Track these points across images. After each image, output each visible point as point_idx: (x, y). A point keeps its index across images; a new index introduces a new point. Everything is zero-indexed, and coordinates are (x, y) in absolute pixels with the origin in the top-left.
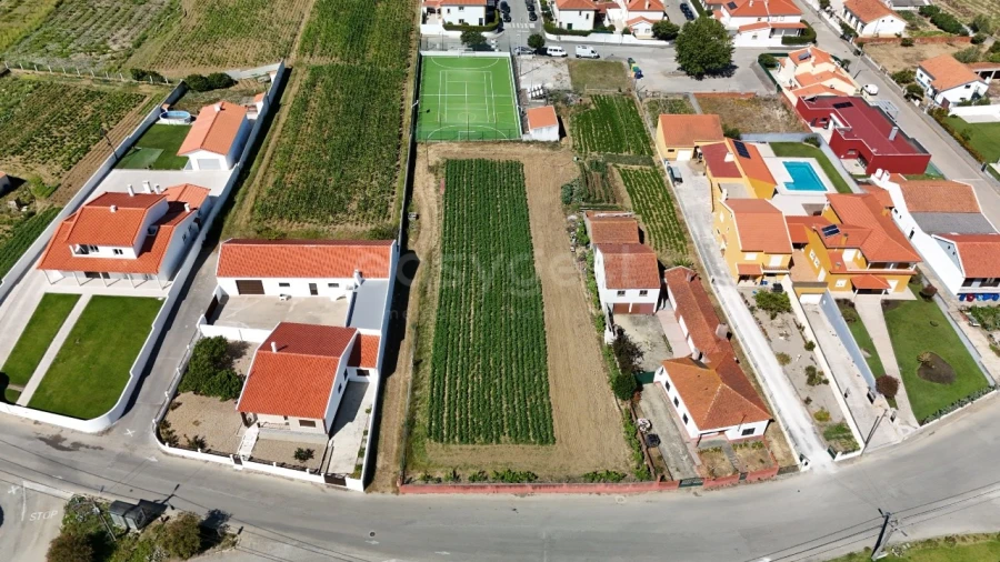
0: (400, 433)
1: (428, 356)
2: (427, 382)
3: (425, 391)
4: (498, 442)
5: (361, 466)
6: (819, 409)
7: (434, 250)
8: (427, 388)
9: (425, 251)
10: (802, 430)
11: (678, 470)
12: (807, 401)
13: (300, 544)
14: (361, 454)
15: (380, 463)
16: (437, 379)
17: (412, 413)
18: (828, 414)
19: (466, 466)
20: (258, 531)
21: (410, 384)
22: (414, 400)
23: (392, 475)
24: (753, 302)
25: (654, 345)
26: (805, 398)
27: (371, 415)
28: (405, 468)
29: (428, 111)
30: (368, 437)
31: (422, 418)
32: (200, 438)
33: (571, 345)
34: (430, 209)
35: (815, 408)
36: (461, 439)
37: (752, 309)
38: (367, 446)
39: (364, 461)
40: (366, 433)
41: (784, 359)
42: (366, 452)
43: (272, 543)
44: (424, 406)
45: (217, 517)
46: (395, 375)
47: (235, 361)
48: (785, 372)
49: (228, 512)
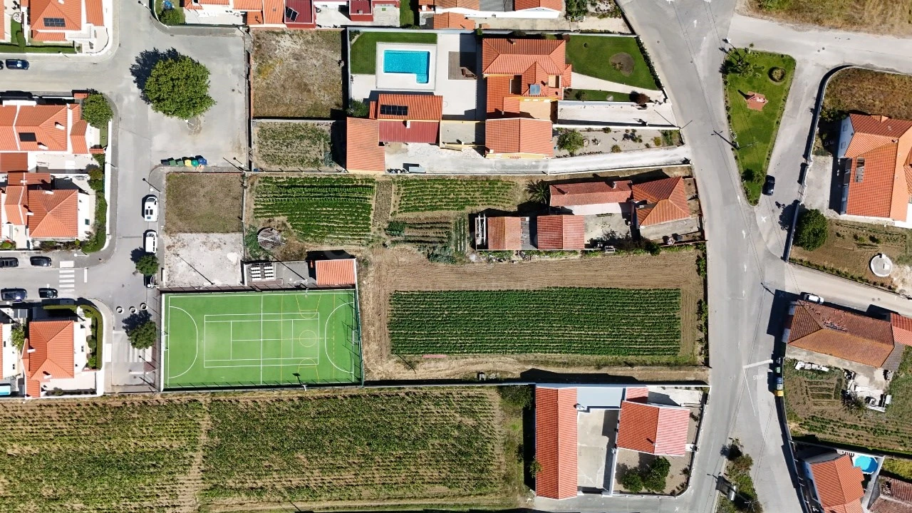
0: (676, 370)
1: (620, 358)
2: (640, 358)
3: (648, 359)
4: (679, 319)
5: (696, 388)
6: (652, 141)
7: (518, 359)
8: (645, 358)
9: (520, 366)
10: (665, 155)
11: (692, 228)
12: (648, 146)
13: (737, 410)
14: (689, 389)
15: (693, 379)
16: (638, 352)
17: (663, 364)
18: (655, 138)
19: (694, 335)
20: (731, 430)
21: (643, 367)
22: (653, 364)
23: (699, 372)
24: (566, 152)
25: (605, 223)
26: (645, 147)
27: (666, 386)
28: (696, 366)
29: (297, 375)
30: (678, 386)
31: (665, 359)
32: (681, 472)
33: (610, 273)
34: (467, 364)
35: (652, 143)
36: (677, 338)
37: (572, 155)
38: (684, 386)
39: (693, 386)
40: (676, 388)
41: (615, 149)
42: (687, 386)
43: (737, 423)
44: (656, 358)
45: (724, 452)
46: (636, 376)
47: (629, 468)
48: (625, 151)
49: (722, 446)
